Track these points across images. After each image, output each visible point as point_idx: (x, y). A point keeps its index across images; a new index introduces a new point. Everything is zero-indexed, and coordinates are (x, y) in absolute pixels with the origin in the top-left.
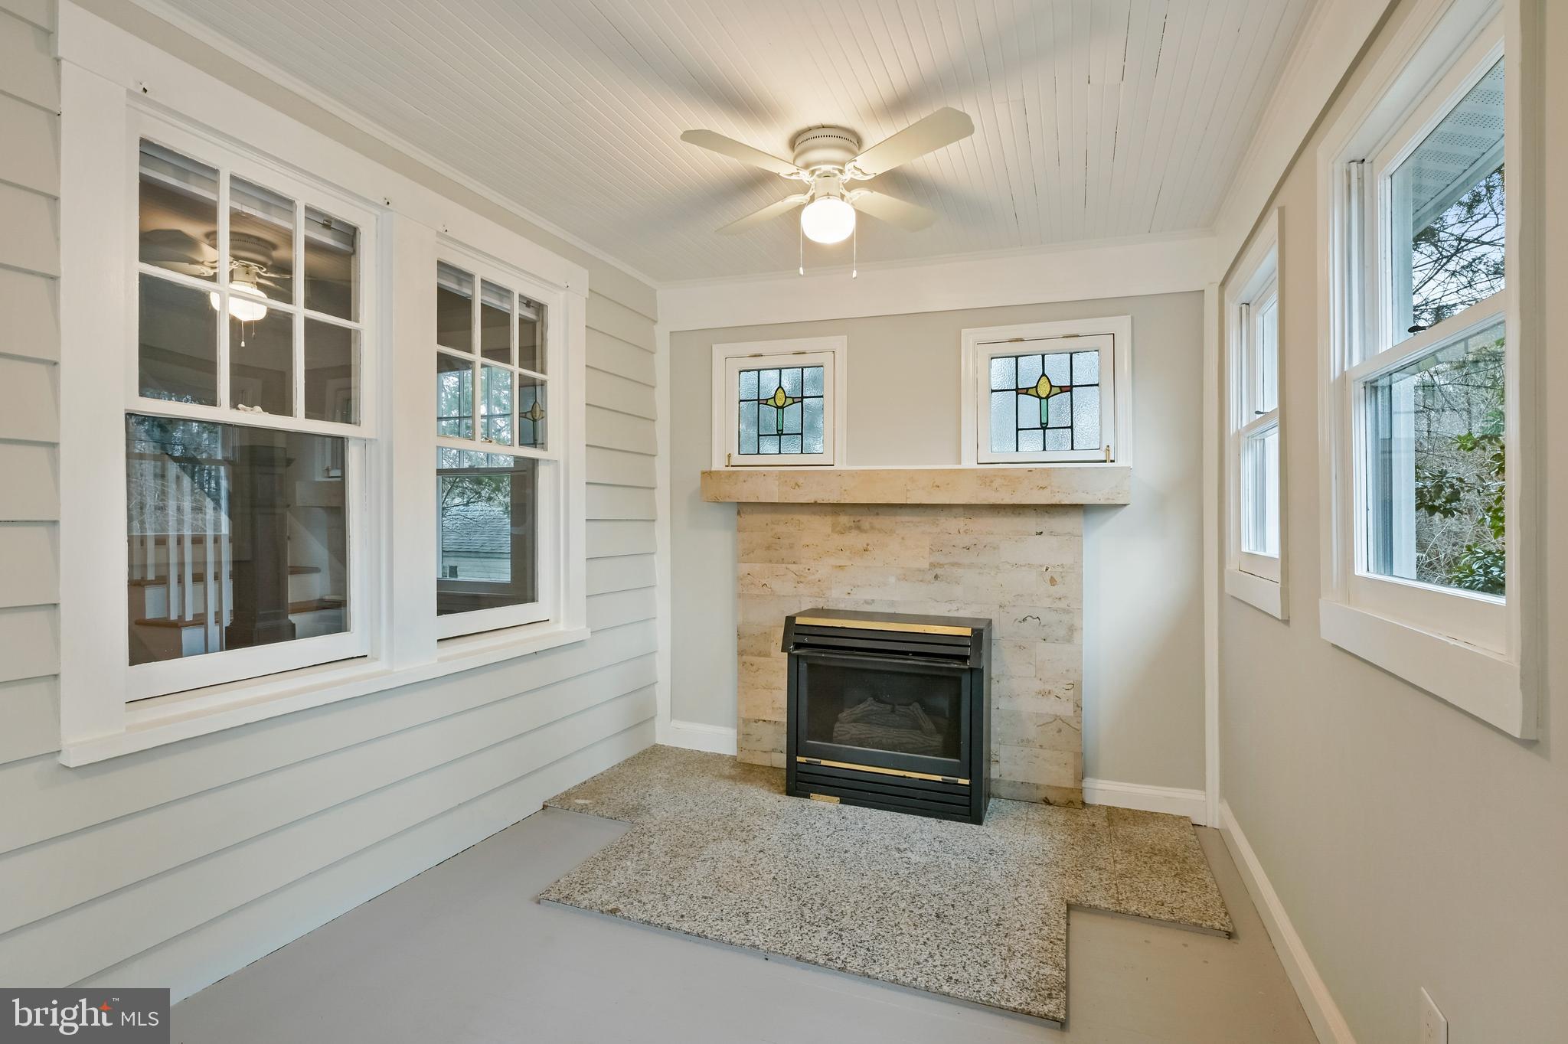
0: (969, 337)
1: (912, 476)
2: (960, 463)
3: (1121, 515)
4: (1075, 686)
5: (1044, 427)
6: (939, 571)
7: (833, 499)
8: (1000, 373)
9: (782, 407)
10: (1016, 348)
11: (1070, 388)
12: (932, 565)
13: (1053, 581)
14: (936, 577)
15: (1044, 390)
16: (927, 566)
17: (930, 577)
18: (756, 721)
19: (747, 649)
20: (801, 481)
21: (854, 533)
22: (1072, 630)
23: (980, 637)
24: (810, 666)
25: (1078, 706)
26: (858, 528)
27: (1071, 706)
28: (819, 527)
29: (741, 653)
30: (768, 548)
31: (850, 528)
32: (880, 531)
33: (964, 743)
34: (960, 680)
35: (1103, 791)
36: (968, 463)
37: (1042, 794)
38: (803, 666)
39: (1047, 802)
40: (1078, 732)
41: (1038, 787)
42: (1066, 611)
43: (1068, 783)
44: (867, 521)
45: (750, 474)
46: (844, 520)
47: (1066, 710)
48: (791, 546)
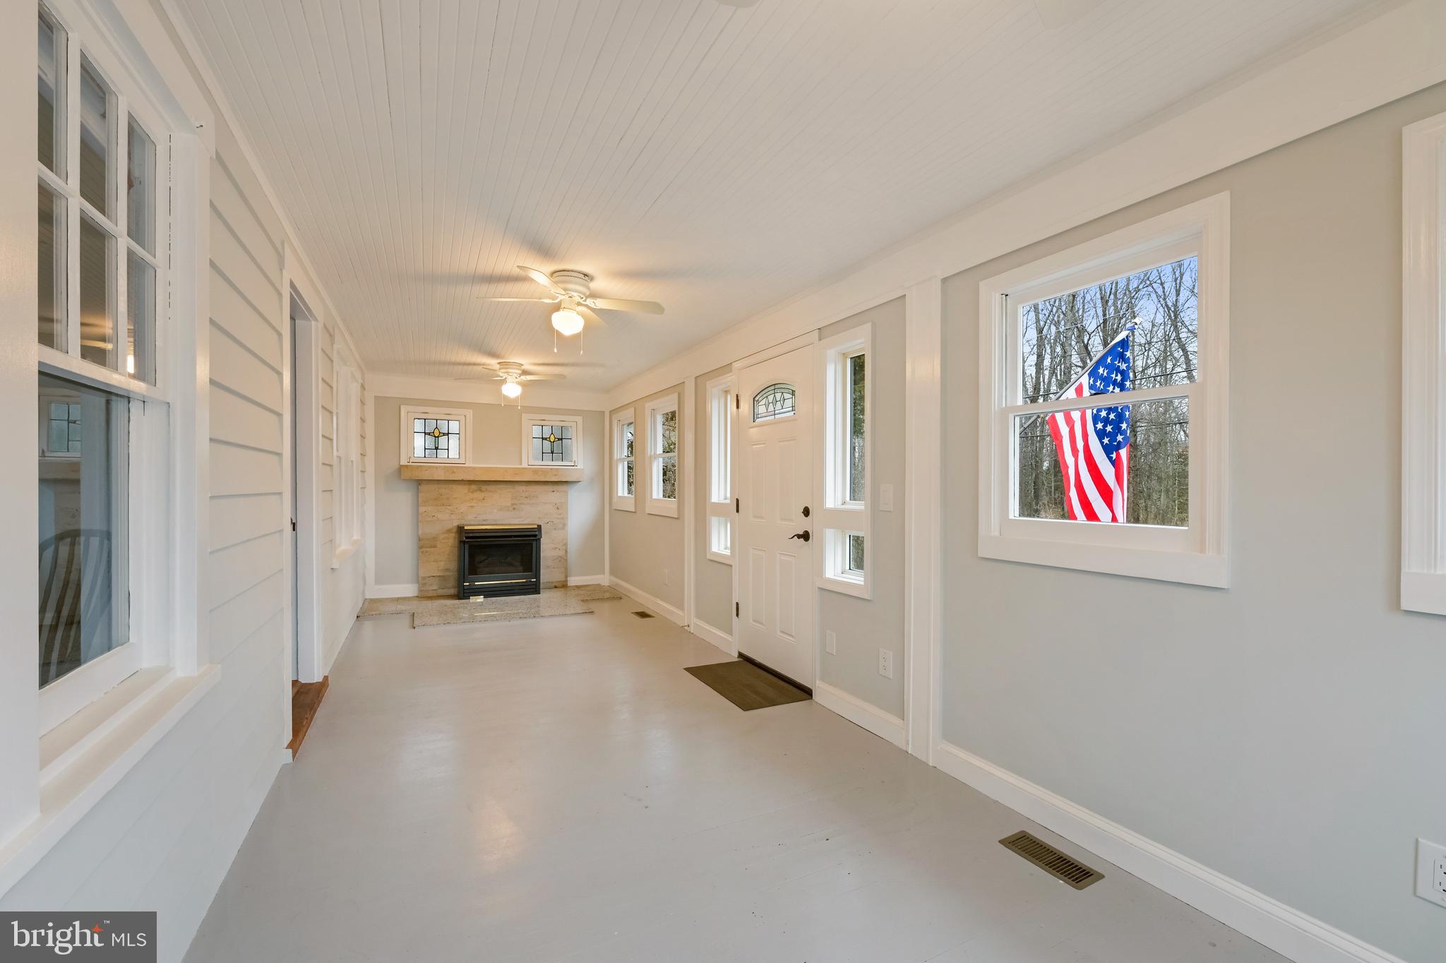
0: (525, 417)
1: (506, 470)
2: (521, 464)
3: (578, 486)
4: (566, 545)
5: (552, 453)
6: (515, 506)
7: (472, 479)
8: (536, 431)
9: (438, 437)
10: (543, 423)
11: (562, 439)
12: (513, 504)
13: (558, 508)
14: (514, 509)
15: (552, 439)
16: (510, 505)
17: (511, 508)
18: (429, 577)
19: (424, 545)
20: (455, 470)
21: (478, 492)
22: (565, 525)
23: (539, 527)
24: (470, 546)
25: (566, 551)
26: (481, 490)
27: (564, 552)
28: (461, 491)
29: (420, 547)
30: (435, 499)
31: (476, 490)
32: (491, 491)
33: (534, 566)
34: (532, 544)
35: (573, 581)
36: (525, 465)
37: (554, 585)
38: (467, 546)
39: (556, 587)
40: (566, 560)
41: (552, 582)
42: (562, 518)
43: (562, 578)
44: (484, 487)
45: (429, 467)
46: (474, 487)
47: (562, 553)
48: (448, 498)
